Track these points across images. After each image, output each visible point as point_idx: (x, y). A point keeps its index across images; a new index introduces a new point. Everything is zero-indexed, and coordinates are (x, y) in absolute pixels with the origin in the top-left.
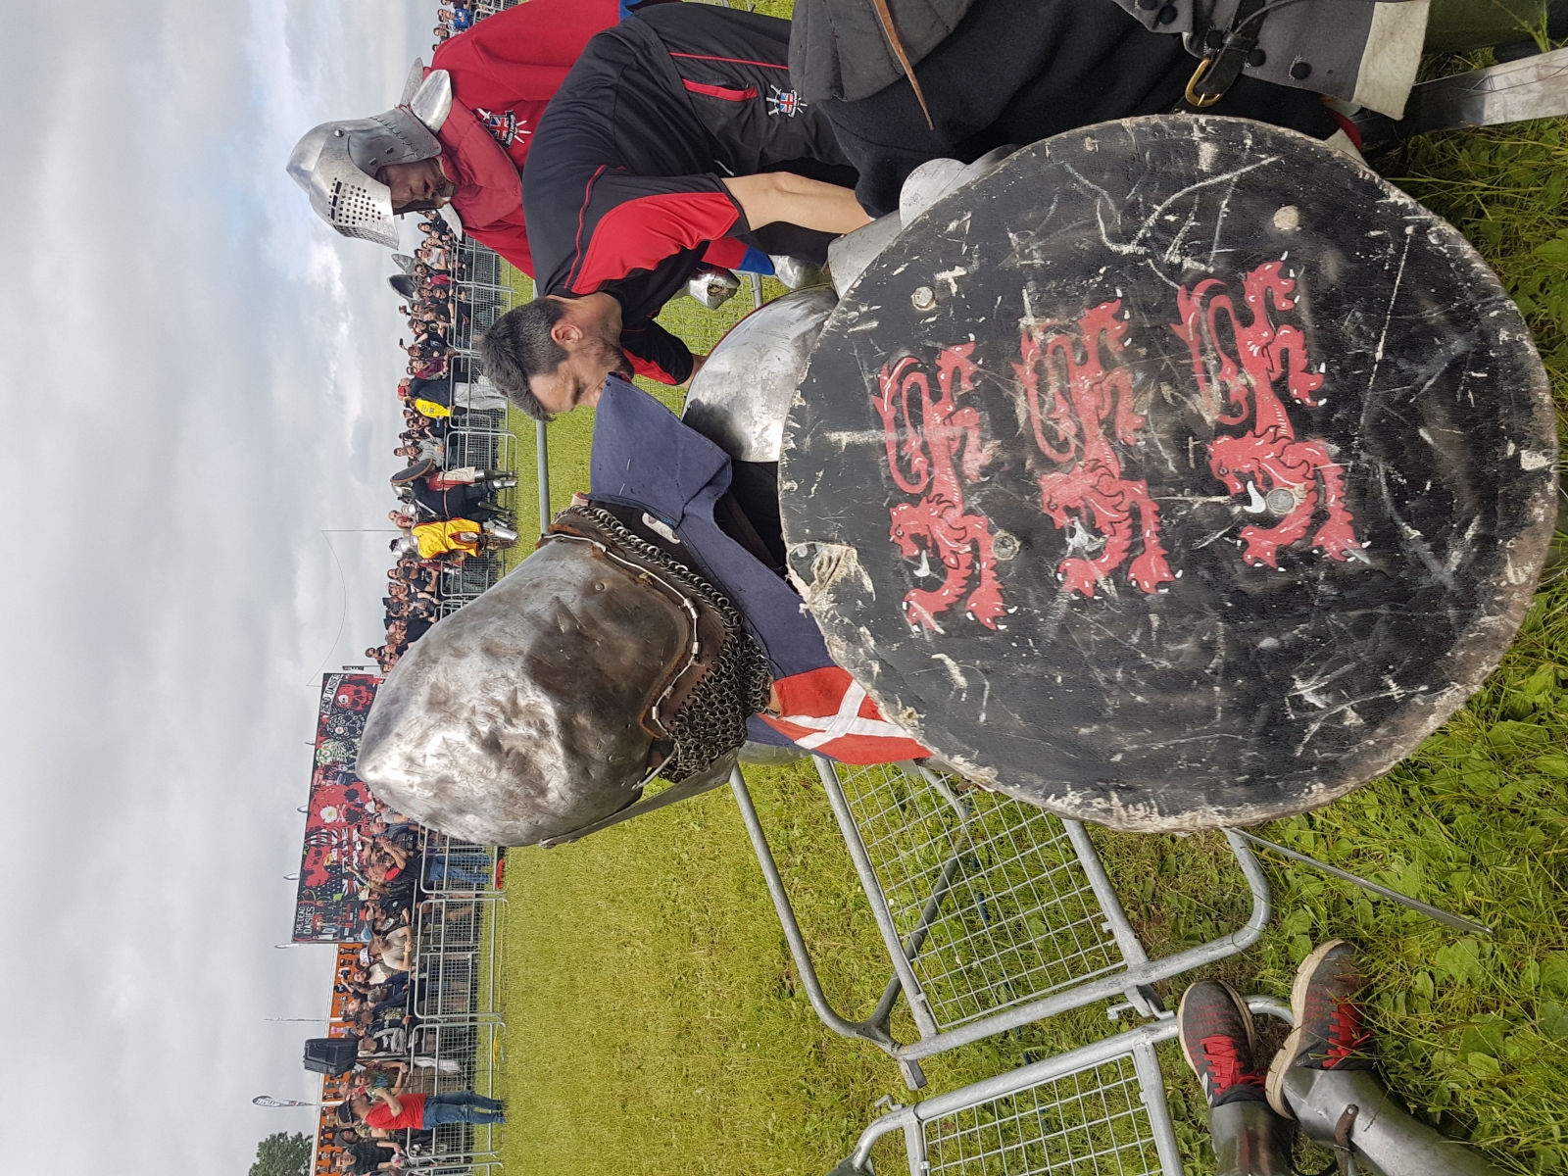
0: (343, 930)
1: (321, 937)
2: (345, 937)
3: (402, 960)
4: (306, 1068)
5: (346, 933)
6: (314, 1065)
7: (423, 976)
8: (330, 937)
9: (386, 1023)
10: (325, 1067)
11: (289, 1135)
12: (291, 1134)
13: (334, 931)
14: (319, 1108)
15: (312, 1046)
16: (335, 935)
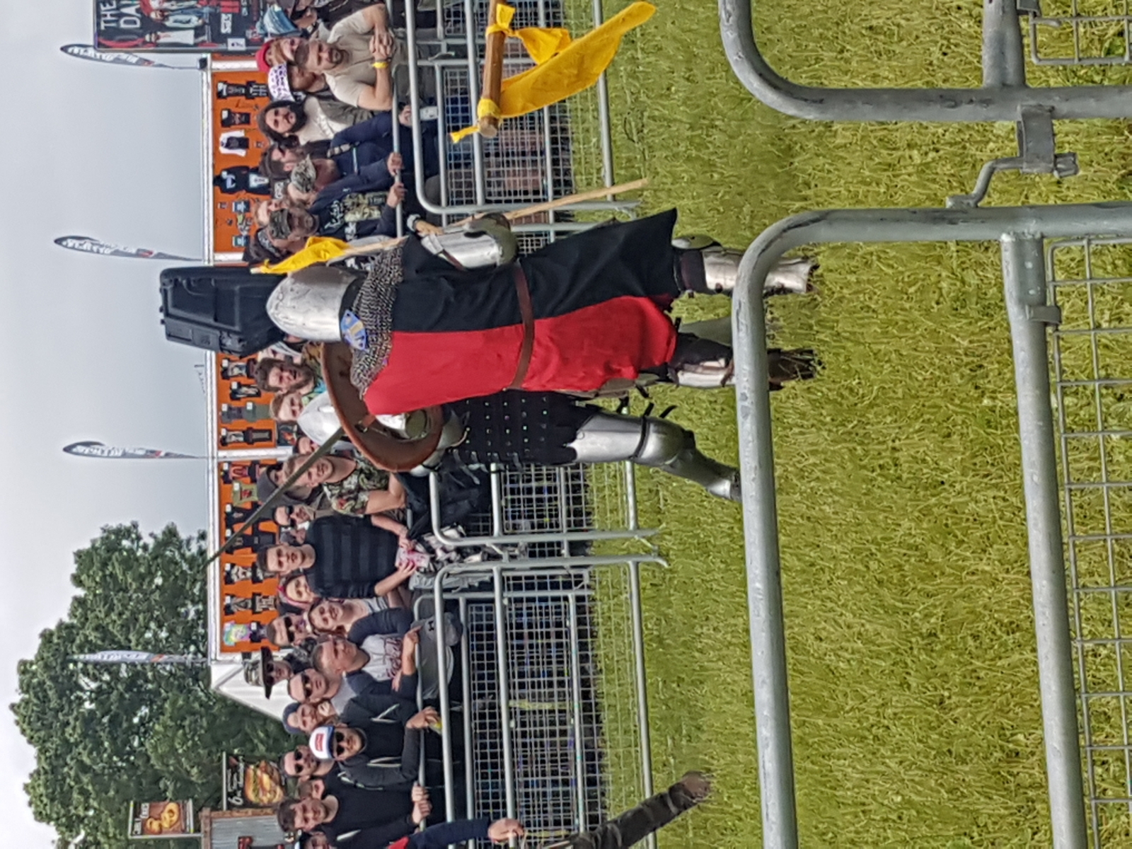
0: (215, 20)
1: (166, 38)
2: (222, 38)
3: (372, 84)
4: (170, 336)
5: (226, 27)
6: (187, 330)
7: (430, 113)
8: (188, 37)
9: (351, 229)
10: (213, 335)
11: (144, 531)
12: (150, 532)
13: (195, 21)
14: (213, 465)
15: (177, 284)
16: (198, 31)
